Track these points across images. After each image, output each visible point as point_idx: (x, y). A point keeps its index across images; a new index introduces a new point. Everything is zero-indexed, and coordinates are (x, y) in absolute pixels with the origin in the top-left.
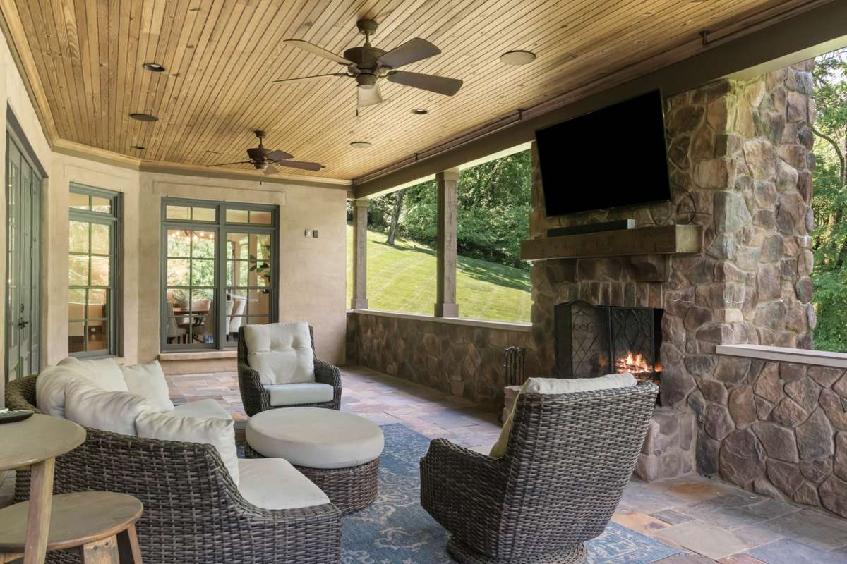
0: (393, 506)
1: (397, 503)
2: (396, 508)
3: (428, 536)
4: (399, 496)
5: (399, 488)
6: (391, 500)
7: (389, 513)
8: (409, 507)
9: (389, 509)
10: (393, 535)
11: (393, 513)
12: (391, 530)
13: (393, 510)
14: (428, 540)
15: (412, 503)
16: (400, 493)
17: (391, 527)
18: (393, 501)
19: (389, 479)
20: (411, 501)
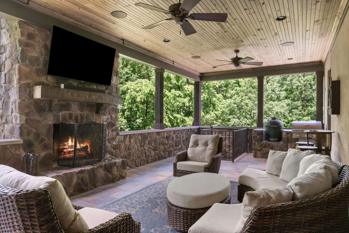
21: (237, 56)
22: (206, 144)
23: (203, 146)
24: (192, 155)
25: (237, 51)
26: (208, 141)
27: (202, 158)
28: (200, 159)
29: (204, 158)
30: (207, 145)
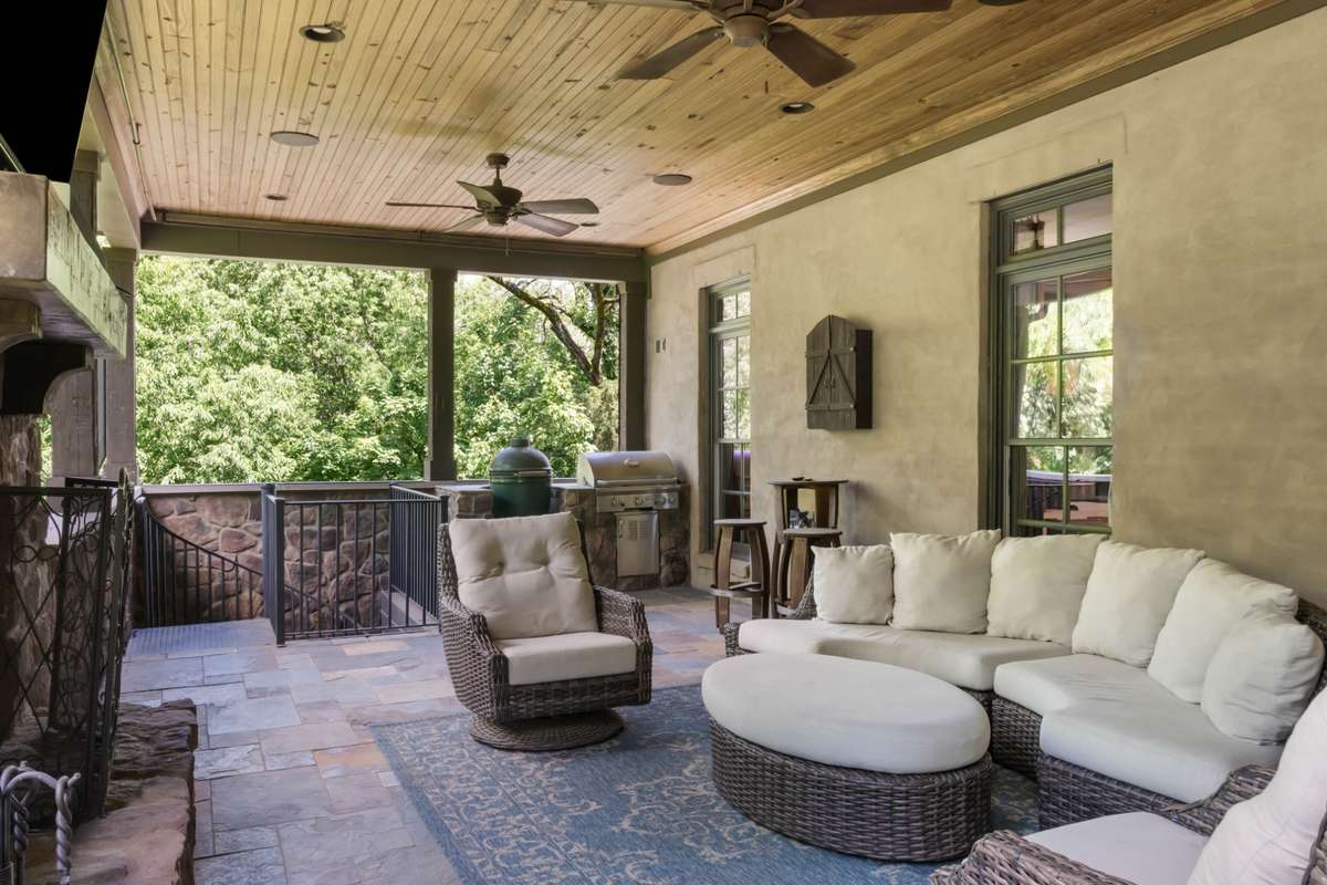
0: (686, 777)
1: (680, 783)
2: (681, 774)
3: (642, 743)
4: (678, 795)
5: (678, 809)
6: (692, 787)
7: (692, 767)
8: (661, 775)
9: (692, 772)
10: (685, 742)
11: (685, 767)
12: (688, 747)
13: (686, 772)
14: (642, 739)
15: (656, 781)
16: (677, 798)
17: (688, 752)
18: (687, 784)
19: (698, 829)
20: (657, 785)
21: (498, 181)
22: (540, 559)
23: (530, 565)
24: (499, 613)
25: (499, 161)
26: (546, 542)
27: (546, 619)
28: (541, 621)
29: (556, 615)
30: (545, 562)
